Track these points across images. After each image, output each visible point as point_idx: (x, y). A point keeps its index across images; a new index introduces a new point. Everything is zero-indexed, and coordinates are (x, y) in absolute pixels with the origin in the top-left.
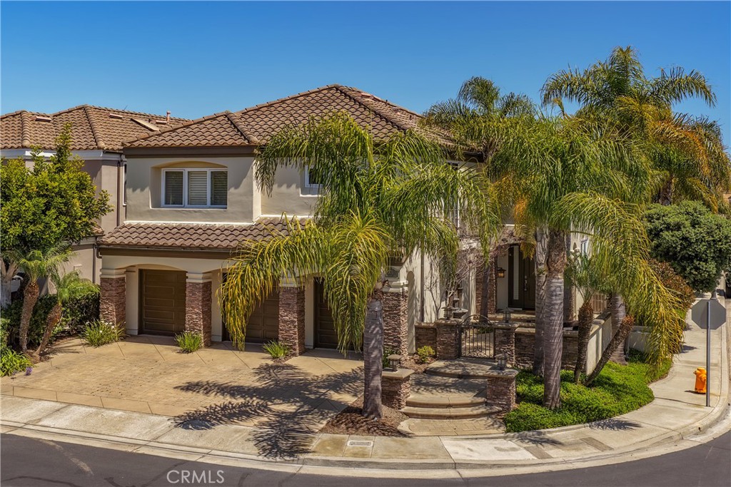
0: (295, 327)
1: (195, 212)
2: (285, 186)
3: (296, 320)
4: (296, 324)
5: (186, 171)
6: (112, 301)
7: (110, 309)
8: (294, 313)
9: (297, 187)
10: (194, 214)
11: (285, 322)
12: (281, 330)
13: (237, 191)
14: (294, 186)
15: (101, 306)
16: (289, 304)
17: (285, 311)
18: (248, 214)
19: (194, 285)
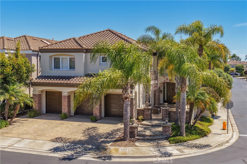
3: (99, 108)
5: (61, 57)
7: (36, 105)
8: (98, 105)
19: (65, 96)
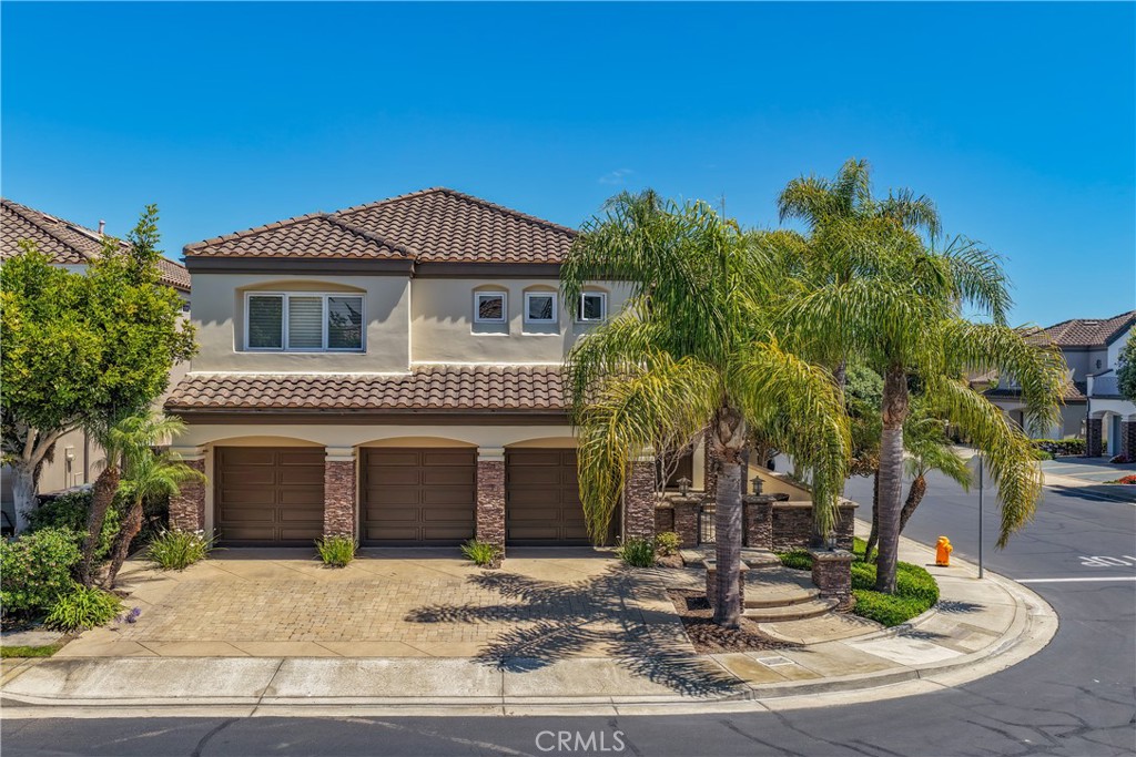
0: (501, 517)
1: (313, 357)
2: (448, 319)
3: (503, 507)
4: (503, 513)
5: (286, 296)
6: (193, 497)
7: (189, 509)
8: (500, 497)
9: (467, 321)
10: (311, 361)
11: (487, 511)
12: (481, 523)
13: (382, 326)
14: (462, 320)
15: (172, 507)
16: (493, 486)
17: (487, 496)
18: (401, 361)
19: (339, 465)
